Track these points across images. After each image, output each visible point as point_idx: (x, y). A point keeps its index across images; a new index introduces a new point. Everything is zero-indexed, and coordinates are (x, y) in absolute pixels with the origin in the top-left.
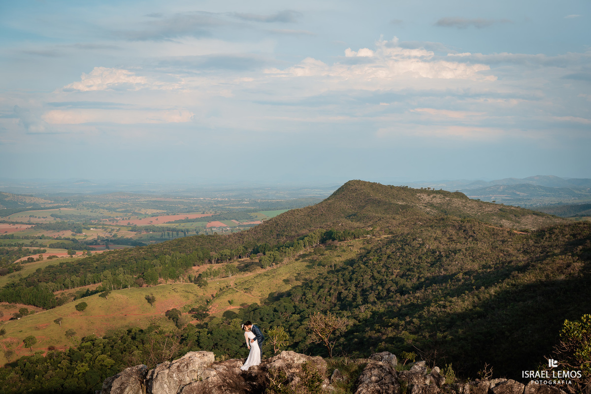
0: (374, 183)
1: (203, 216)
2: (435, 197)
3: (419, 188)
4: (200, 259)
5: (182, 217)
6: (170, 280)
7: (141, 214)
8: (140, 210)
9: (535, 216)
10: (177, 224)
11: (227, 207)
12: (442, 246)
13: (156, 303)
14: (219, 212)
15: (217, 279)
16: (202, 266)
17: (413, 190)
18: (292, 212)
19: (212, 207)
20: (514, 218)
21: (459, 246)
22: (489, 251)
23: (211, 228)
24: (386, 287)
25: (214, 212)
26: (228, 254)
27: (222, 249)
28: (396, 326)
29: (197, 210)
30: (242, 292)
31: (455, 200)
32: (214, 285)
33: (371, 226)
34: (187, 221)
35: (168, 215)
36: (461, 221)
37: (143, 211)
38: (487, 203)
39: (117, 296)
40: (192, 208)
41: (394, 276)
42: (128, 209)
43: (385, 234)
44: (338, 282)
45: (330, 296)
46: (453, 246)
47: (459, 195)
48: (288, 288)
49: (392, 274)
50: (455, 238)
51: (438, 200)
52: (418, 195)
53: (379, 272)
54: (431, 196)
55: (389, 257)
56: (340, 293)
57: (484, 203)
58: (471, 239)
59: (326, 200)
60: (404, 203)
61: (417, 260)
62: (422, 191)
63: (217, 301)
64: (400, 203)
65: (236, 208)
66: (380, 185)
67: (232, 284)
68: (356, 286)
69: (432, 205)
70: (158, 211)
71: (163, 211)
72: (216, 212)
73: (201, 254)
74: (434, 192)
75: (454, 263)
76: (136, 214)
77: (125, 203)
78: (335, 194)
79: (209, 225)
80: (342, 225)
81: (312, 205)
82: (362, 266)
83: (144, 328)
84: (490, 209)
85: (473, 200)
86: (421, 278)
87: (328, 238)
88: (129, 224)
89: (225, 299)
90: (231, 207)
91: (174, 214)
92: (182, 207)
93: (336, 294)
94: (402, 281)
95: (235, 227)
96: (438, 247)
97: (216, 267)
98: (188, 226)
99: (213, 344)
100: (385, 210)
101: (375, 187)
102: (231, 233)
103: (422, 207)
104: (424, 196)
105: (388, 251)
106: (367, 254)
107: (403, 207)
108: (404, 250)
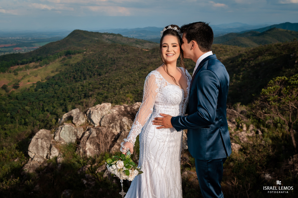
0: (85, 31)
1: (12, 45)
2: (110, 36)
3: (103, 32)
4: (13, 63)
5: (2, 46)
6: (2, 73)
9: (149, 43)
10: (1, 49)
11: (22, 41)
12: (115, 56)
14: (19, 43)
15: (22, 72)
16: (15, 67)
17: (101, 33)
18: (52, 43)
19: (15, 42)
20: (141, 44)
21: (121, 56)
22: (134, 58)
23: (16, 50)
24: (93, 73)
26: (25, 61)
27: (23, 59)
28: (99, 88)
29: (9, 43)
30: (33, 77)
31: (118, 37)
32: (21, 74)
33: (85, 48)
34: (5, 47)
36: (122, 46)
38: (131, 38)
40: (6, 42)
41: (96, 69)
43: (91, 52)
44: (73, 71)
45: (70, 77)
46: (119, 56)
47: (119, 35)
48: (53, 75)
49: (95, 68)
50: (120, 53)
51: (111, 37)
52: (103, 35)
53: (90, 67)
54: (108, 36)
55: (93, 61)
56: (74, 76)
57: (129, 38)
58: (126, 53)
59: (65, 38)
60: (97, 39)
61: (105, 62)
62: (105, 34)
63: (23, 81)
65: (26, 41)
66: (87, 32)
67: (28, 73)
68: (81, 73)
69: (109, 39)
72: (17, 44)
73: (14, 61)
74: (109, 34)
75: (120, 62)
78: (69, 35)
79: (14, 49)
80: (73, 48)
81: (60, 40)
82: (83, 65)
84: (132, 41)
85: (125, 37)
86: (107, 69)
87: (68, 54)
89: (26, 79)
90: (24, 41)
92: (2, 41)
93: (73, 76)
94: (100, 70)
95: (26, 50)
96: (113, 56)
97: (21, 66)
98: (5, 49)
99: (23, 98)
100: (91, 41)
101: (85, 32)
102: (26, 52)
103: (105, 40)
104: (106, 36)
105: (93, 58)
106: (85, 60)
107: (97, 40)
108: (99, 58)
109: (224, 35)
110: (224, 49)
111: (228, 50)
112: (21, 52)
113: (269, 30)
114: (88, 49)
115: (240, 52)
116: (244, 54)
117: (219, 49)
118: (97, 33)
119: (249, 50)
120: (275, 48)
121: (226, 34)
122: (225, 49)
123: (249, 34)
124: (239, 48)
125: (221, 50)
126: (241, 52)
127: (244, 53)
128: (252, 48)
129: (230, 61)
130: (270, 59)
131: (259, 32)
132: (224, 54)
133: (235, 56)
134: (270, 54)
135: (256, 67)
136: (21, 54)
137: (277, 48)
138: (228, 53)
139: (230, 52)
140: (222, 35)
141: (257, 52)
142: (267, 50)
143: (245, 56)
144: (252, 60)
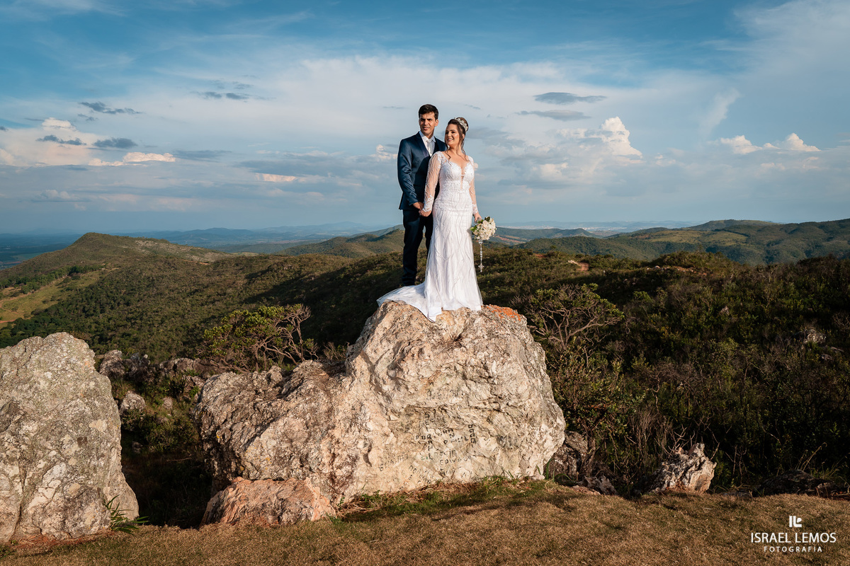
0: (104, 234)
2: (148, 242)
12: (154, 274)
17: (132, 238)
18: (45, 255)
20: (199, 254)
21: (165, 273)
22: (185, 276)
24: (117, 302)
30: (10, 311)
31: (161, 244)
33: (105, 262)
36: (166, 258)
43: (114, 268)
44: (82, 300)
45: (77, 309)
46: (161, 273)
47: (164, 241)
48: (45, 307)
49: (121, 293)
50: (162, 268)
51: (150, 244)
53: (111, 292)
54: (145, 242)
55: (117, 283)
56: (84, 307)
58: (173, 269)
60: (126, 247)
61: (138, 283)
62: (139, 239)
64: (124, 247)
66: (109, 236)
68: (96, 302)
69: (146, 248)
74: (146, 240)
75: (162, 284)
78: (77, 242)
80: (83, 263)
82: (99, 289)
85: (173, 244)
86: (141, 295)
87: (74, 272)
93: (82, 308)
94: (128, 297)
96: (151, 274)
100: (114, 251)
101: (104, 236)
103: (139, 249)
104: (141, 242)
105: (117, 278)
106: (102, 281)
107: (126, 250)
108: (128, 277)
110: (322, 260)
113: (390, 233)
114: (109, 264)
116: (348, 268)
117: (315, 260)
118: (126, 238)
120: (390, 259)
124: (343, 259)
125: (317, 263)
126: (345, 265)
130: (384, 274)
133: (336, 270)
134: (383, 268)
135: (364, 287)
137: (393, 259)
141: (365, 265)
142: (379, 262)
143: (349, 271)
144: (358, 277)
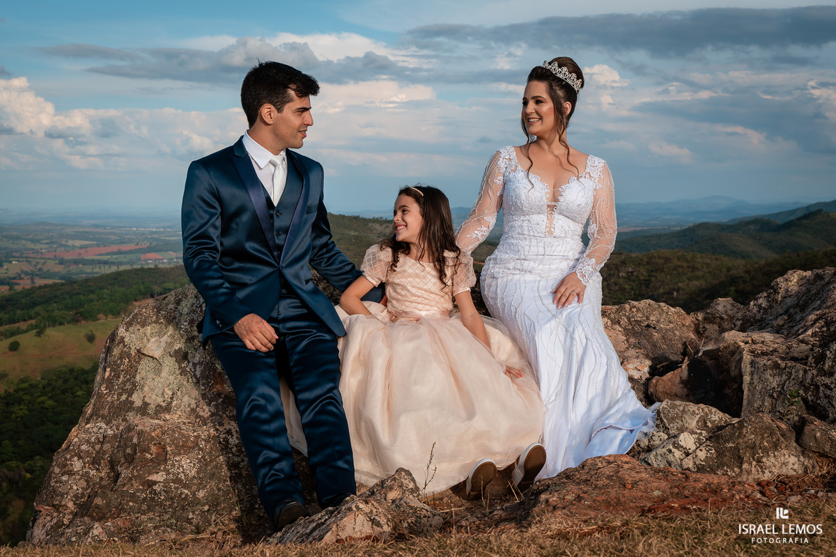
1: (137, 247)
3: (371, 218)
4: (141, 293)
5: (114, 248)
6: (110, 316)
7: (68, 246)
8: (67, 242)
9: (489, 246)
10: (109, 257)
11: (163, 238)
13: (96, 341)
14: (155, 243)
16: (143, 301)
17: (365, 220)
19: (147, 238)
23: (146, 260)
25: (148, 243)
27: (164, 282)
29: (130, 241)
34: (120, 252)
35: (98, 246)
37: (70, 243)
39: (53, 333)
40: (124, 238)
42: (54, 240)
52: (370, 224)
54: (384, 226)
60: (356, 233)
62: (375, 221)
64: (352, 234)
65: (173, 238)
70: (87, 243)
71: (93, 243)
72: (151, 243)
73: (142, 288)
76: (63, 246)
77: (51, 234)
79: (143, 257)
83: (87, 368)
88: (55, 256)
90: (167, 238)
91: (106, 246)
92: (113, 237)
95: (173, 259)
98: (122, 258)
102: (172, 266)
103: (376, 238)
104: (377, 226)
107: (356, 237)
109: (684, 228)
110: (687, 261)
111: (698, 266)
112: (161, 266)
115: (731, 272)
116: (741, 277)
117: (676, 262)
118: (356, 219)
119: (756, 266)
121: (691, 225)
122: (691, 264)
123: (752, 227)
124: (727, 261)
125: (679, 266)
126: (734, 272)
127: (743, 275)
128: (763, 262)
129: (706, 294)
131: (780, 221)
132: (690, 275)
133: (717, 282)
136: (160, 268)
138: (700, 273)
139: (705, 270)
140: (679, 228)
143: (744, 282)
